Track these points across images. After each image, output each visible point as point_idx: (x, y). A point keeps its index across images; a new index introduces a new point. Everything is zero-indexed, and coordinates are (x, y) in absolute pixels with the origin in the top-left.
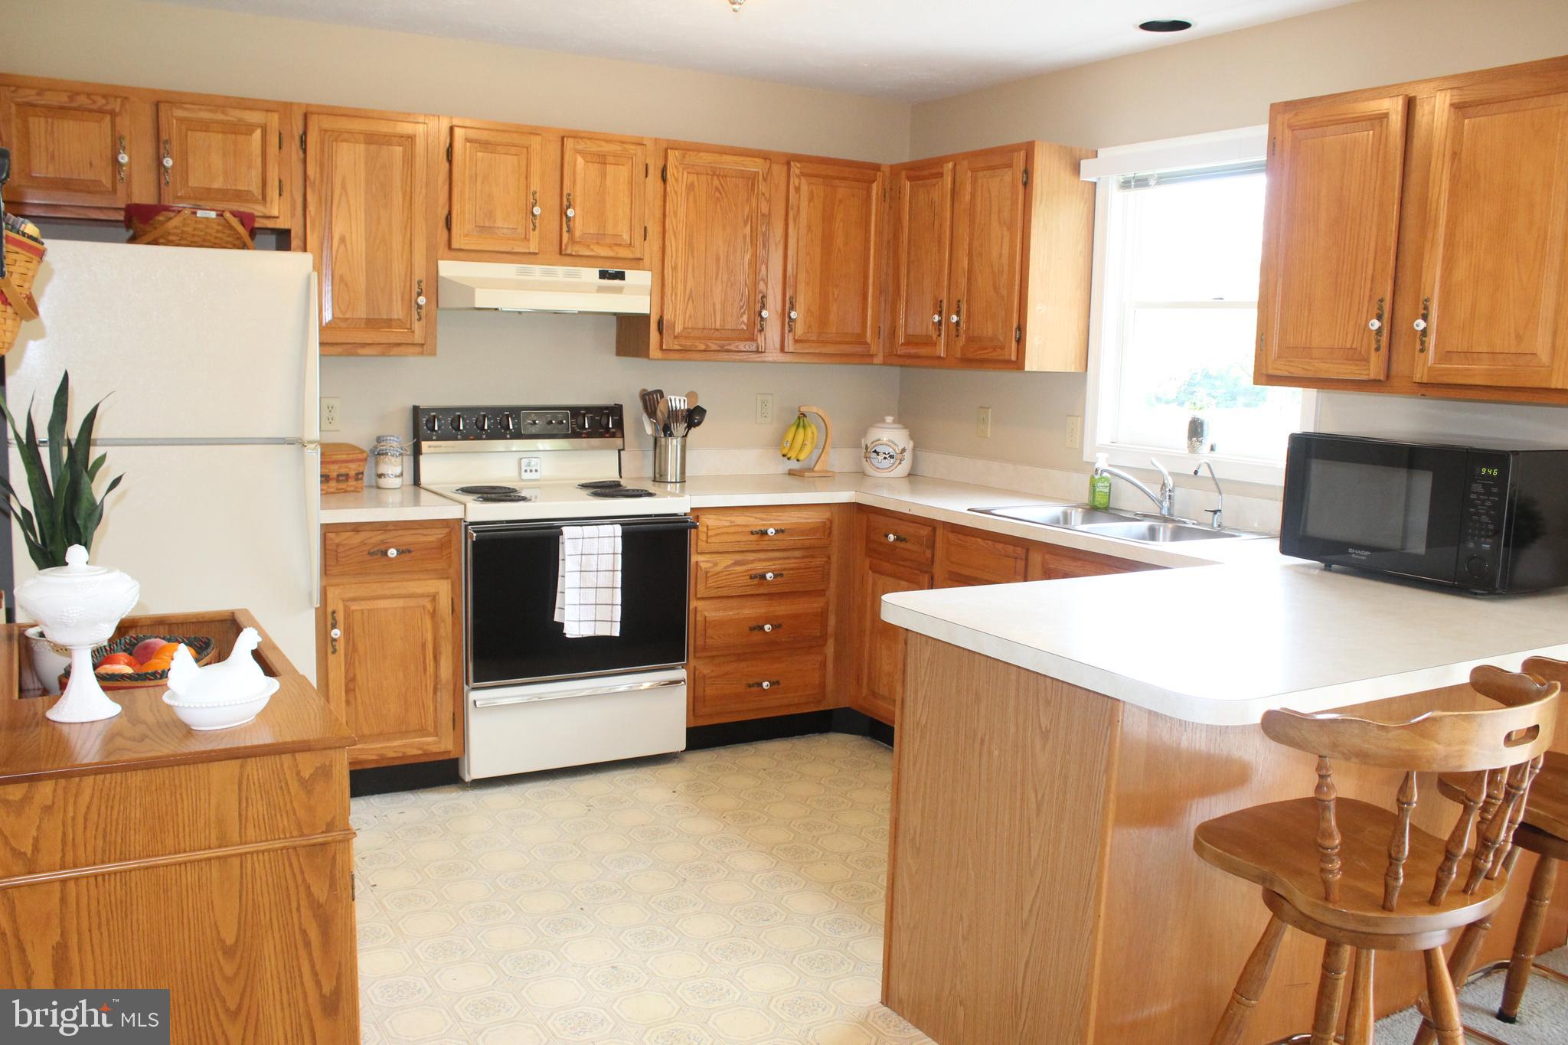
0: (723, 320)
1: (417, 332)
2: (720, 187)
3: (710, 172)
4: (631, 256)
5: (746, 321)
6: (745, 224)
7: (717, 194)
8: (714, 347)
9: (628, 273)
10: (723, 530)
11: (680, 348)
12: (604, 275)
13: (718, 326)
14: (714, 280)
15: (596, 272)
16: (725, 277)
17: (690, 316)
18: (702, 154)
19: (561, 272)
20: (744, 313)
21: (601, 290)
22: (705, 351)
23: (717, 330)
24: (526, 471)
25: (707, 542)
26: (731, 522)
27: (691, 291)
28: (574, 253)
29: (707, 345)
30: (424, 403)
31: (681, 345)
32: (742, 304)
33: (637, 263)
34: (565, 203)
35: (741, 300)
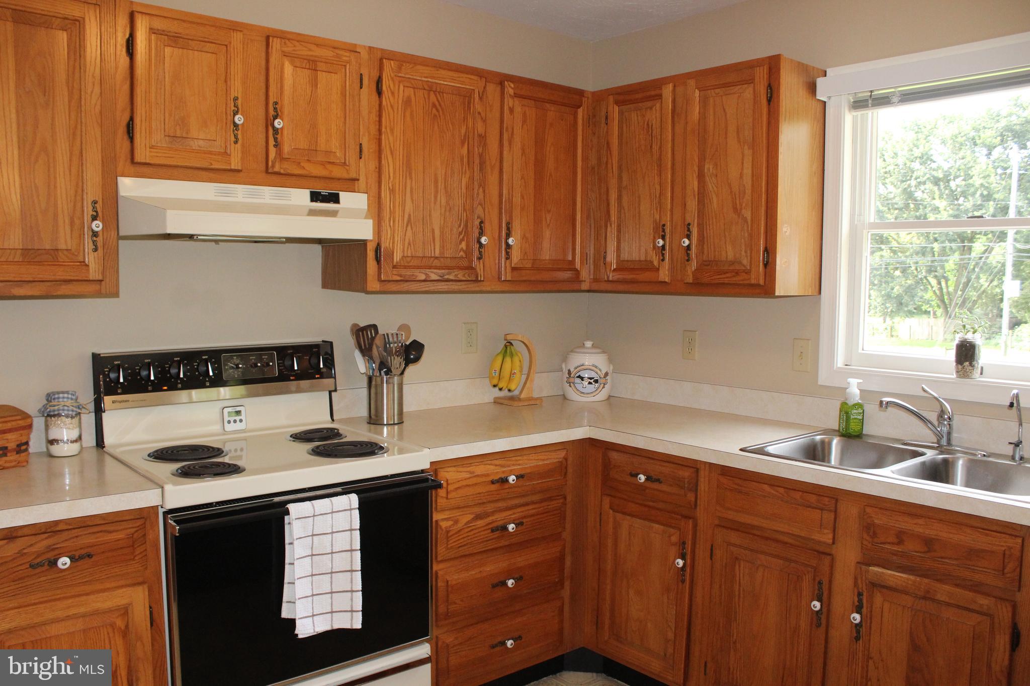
0: (442, 247)
1: (92, 266)
2: (437, 103)
3: (426, 87)
4: (345, 176)
5: (464, 248)
6: (463, 143)
7: (434, 111)
8: (434, 277)
9: (343, 195)
10: (464, 483)
11: (399, 278)
12: (315, 197)
13: (437, 254)
14: (432, 205)
15: (306, 194)
16: (443, 201)
17: (409, 244)
18: (419, 67)
19: (267, 194)
20: (462, 240)
21: (312, 213)
22: (424, 281)
23: (436, 258)
24: (229, 422)
25: (447, 498)
26: (471, 473)
27: (410, 215)
28: (282, 171)
29: (426, 274)
30: (105, 350)
31: (401, 276)
32: (460, 229)
33: (351, 184)
34: (272, 112)
35: (460, 226)
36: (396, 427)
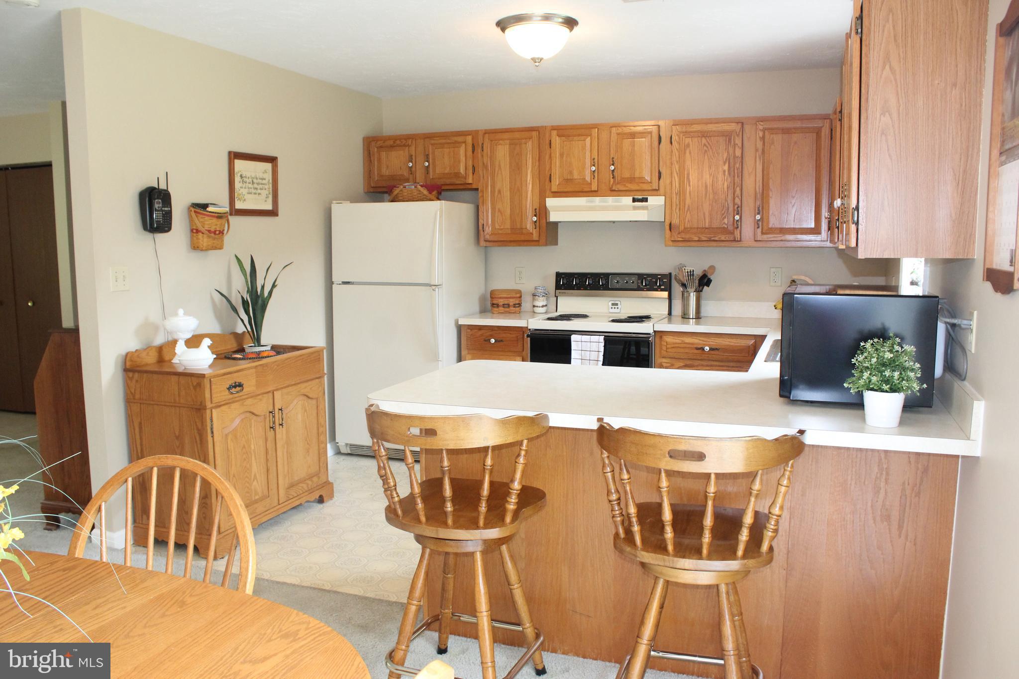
0: (710, 222)
1: (534, 235)
2: (707, 144)
3: (700, 135)
4: (650, 188)
5: (726, 222)
6: (725, 163)
7: (705, 148)
8: (704, 239)
9: (649, 198)
10: (677, 345)
11: (681, 239)
12: (634, 200)
13: (707, 225)
14: (704, 199)
15: (631, 198)
16: (711, 196)
17: (689, 221)
18: (694, 126)
19: (610, 200)
20: (725, 217)
21: (635, 208)
22: (698, 241)
23: (706, 228)
24: (612, 308)
26: (683, 341)
27: (689, 206)
28: (616, 189)
29: (699, 238)
31: (683, 238)
32: (723, 212)
33: (656, 192)
34: (611, 163)
35: (722, 210)
36: (694, 320)
